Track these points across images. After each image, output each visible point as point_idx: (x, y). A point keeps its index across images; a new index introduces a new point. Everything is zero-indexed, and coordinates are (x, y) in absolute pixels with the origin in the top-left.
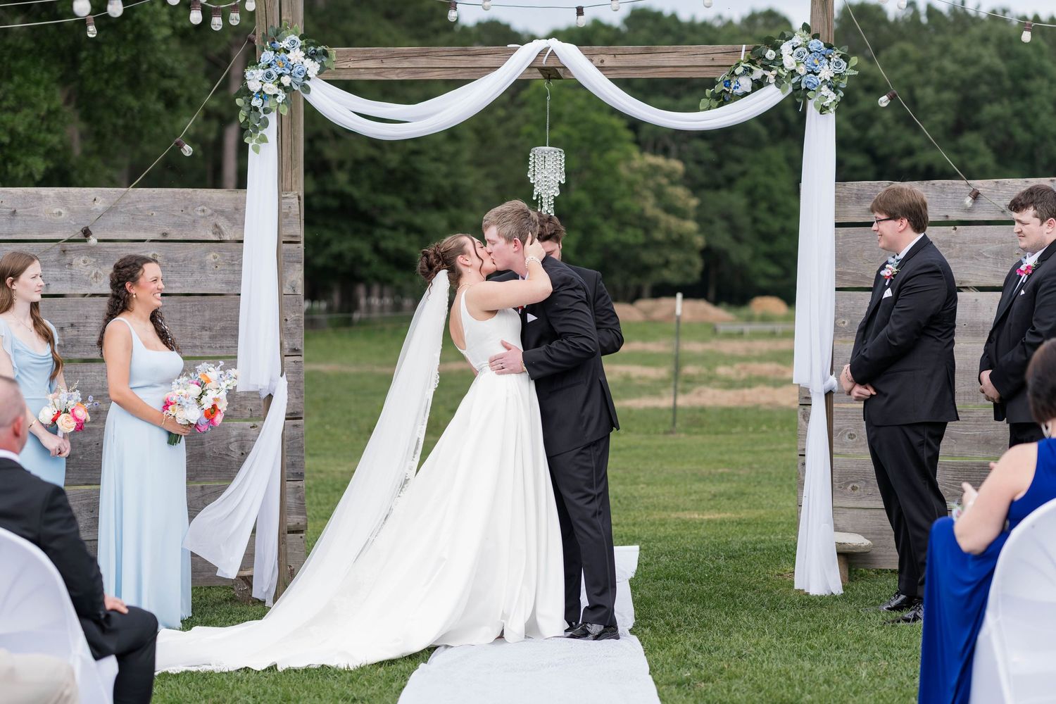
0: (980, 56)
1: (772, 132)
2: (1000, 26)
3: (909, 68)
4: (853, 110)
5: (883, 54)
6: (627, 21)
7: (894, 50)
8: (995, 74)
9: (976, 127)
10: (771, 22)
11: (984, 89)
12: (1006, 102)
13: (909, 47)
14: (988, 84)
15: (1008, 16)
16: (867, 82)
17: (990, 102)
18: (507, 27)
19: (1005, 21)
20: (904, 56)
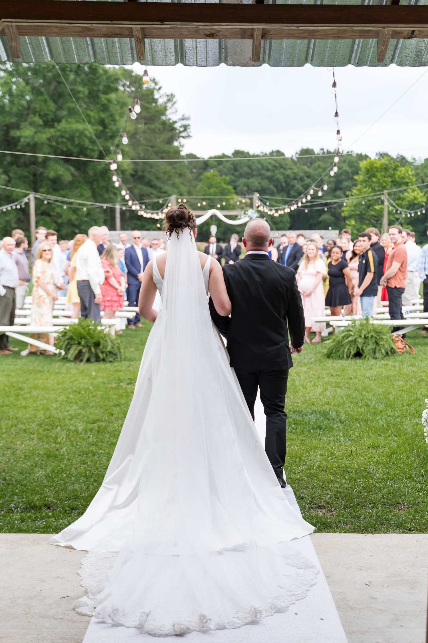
0: (342, 167)
1: (278, 190)
2: (350, 157)
3: (320, 170)
4: (303, 183)
5: (313, 166)
6: (233, 154)
7: (316, 165)
8: (347, 172)
9: (341, 189)
10: (278, 154)
11: (343, 177)
12: (350, 181)
13: (320, 163)
14: (345, 176)
15: (352, 153)
16: (308, 174)
17: (345, 181)
18: (195, 155)
19: (351, 155)
20: (319, 166)
